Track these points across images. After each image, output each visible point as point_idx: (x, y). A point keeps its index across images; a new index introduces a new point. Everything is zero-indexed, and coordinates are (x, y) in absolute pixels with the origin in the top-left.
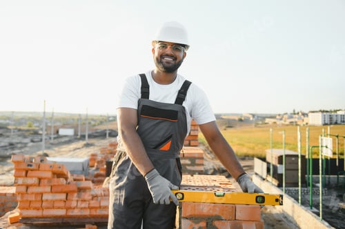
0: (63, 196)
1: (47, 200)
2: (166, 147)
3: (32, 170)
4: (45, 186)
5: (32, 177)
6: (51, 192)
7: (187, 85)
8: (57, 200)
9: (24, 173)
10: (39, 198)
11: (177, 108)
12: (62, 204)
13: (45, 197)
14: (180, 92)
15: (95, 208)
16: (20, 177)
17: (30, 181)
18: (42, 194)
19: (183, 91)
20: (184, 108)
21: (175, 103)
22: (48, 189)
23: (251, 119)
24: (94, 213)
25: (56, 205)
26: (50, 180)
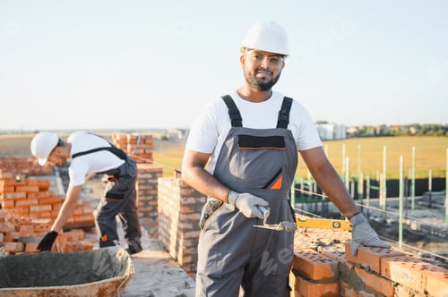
0: (49, 207)
1: (34, 212)
2: (277, 185)
3: (20, 186)
4: (32, 199)
5: (20, 192)
6: (39, 204)
7: (287, 103)
8: (43, 212)
9: (13, 189)
10: (27, 211)
11: (281, 132)
12: (48, 214)
13: (32, 209)
14: (281, 113)
15: (79, 216)
16: (9, 192)
17: (18, 195)
18: (29, 207)
19: (284, 111)
20: (290, 132)
21: (278, 126)
22: (36, 202)
23: (180, 136)
24: (78, 219)
25: (43, 215)
26: (36, 194)
